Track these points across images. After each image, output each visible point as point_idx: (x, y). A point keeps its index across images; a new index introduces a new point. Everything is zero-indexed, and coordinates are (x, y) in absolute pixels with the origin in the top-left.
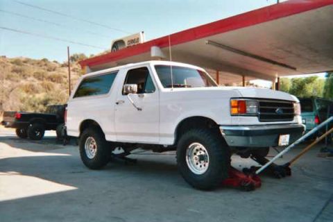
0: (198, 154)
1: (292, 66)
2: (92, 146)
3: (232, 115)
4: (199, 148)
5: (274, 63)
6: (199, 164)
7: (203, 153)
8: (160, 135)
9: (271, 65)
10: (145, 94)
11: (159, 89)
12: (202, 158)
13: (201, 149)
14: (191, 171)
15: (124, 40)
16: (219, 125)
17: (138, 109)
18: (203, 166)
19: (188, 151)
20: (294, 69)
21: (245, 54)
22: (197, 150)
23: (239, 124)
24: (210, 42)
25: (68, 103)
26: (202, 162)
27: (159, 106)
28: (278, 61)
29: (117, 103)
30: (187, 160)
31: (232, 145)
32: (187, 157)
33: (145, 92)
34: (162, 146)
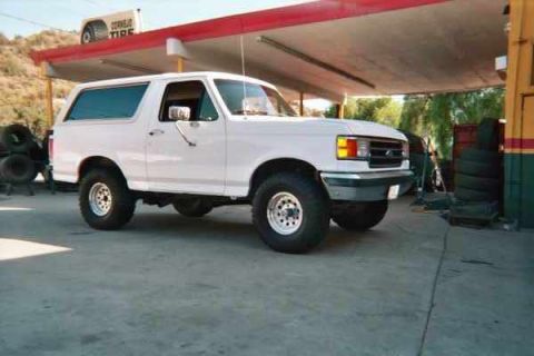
0: (285, 207)
1: (372, 82)
2: (102, 197)
3: (339, 159)
4: (287, 200)
5: (349, 76)
6: (285, 222)
7: (292, 206)
8: (225, 183)
9: (343, 78)
10: (200, 122)
11: (224, 116)
12: (291, 213)
13: (289, 201)
14: (272, 230)
15: (105, 20)
16: (320, 172)
17: (190, 144)
18: (291, 224)
19: (270, 204)
20: (372, 86)
21: (312, 60)
22: (284, 202)
23: (346, 170)
24: (266, 40)
25: (54, 128)
26: (291, 219)
27: (226, 141)
28: (356, 74)
29: (151, 134)
30: (268, 216)
31: (336, 198)
32: (268, 211)
33: (199, 120)
34: (228, 198)
